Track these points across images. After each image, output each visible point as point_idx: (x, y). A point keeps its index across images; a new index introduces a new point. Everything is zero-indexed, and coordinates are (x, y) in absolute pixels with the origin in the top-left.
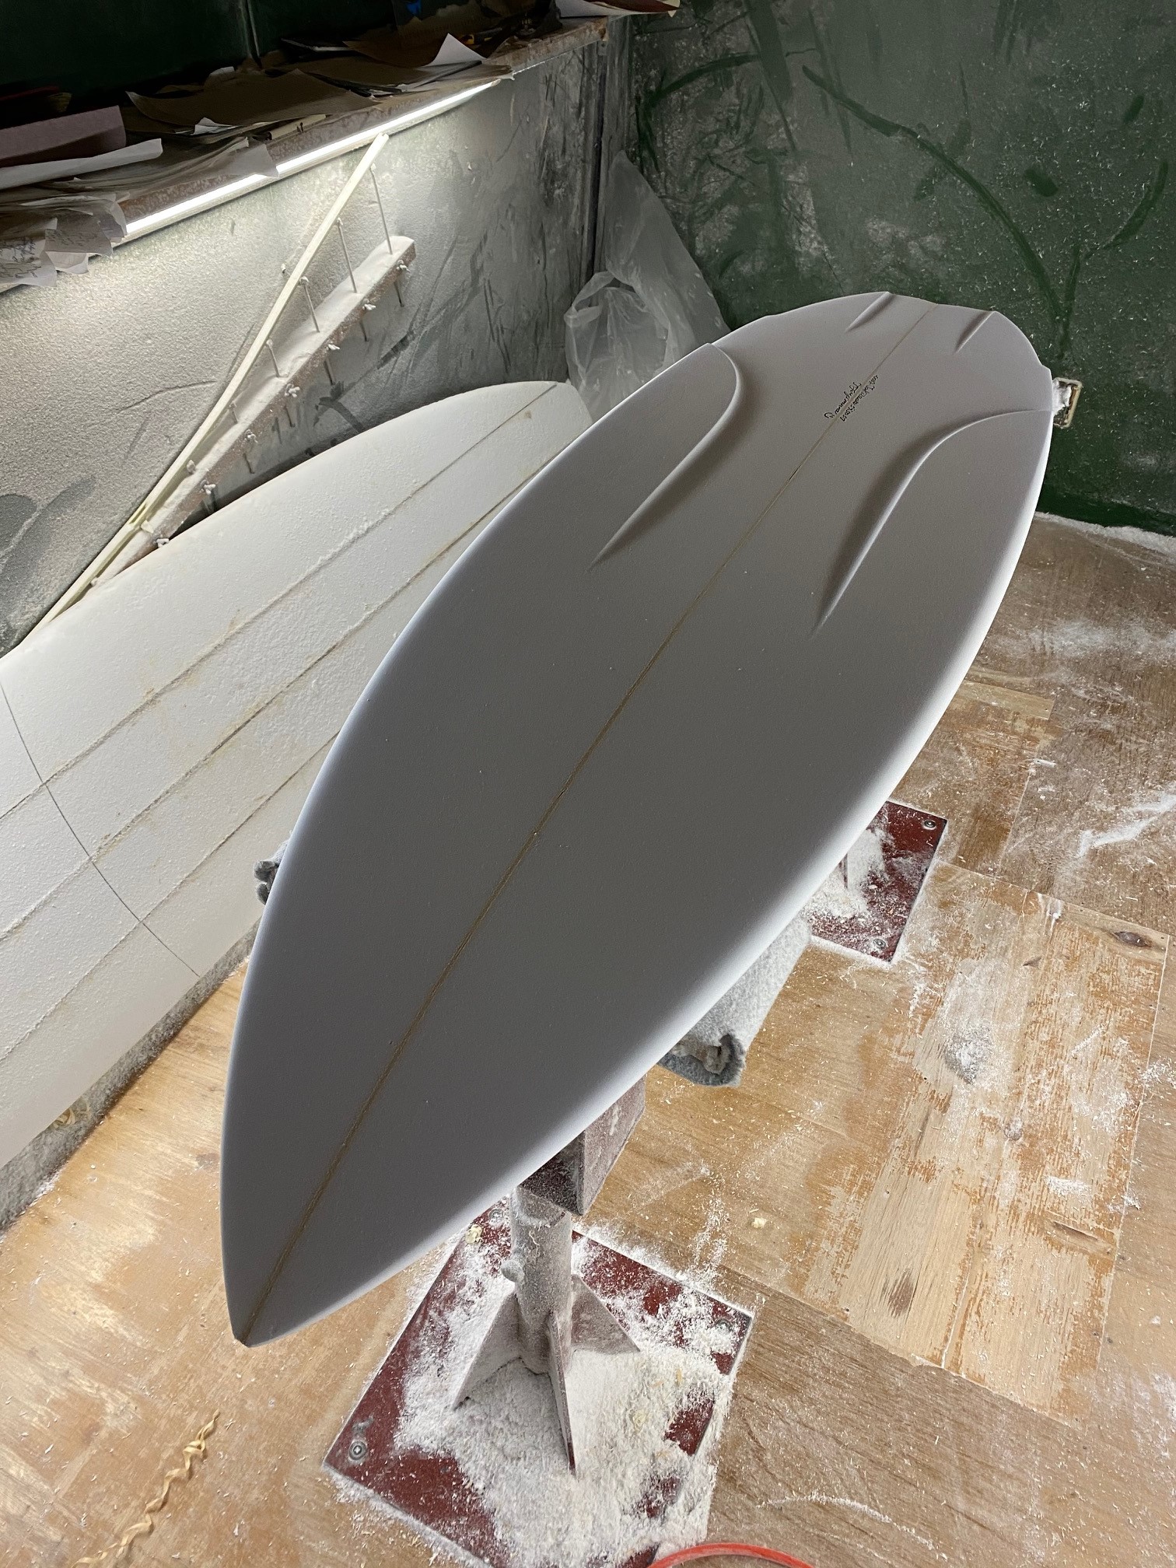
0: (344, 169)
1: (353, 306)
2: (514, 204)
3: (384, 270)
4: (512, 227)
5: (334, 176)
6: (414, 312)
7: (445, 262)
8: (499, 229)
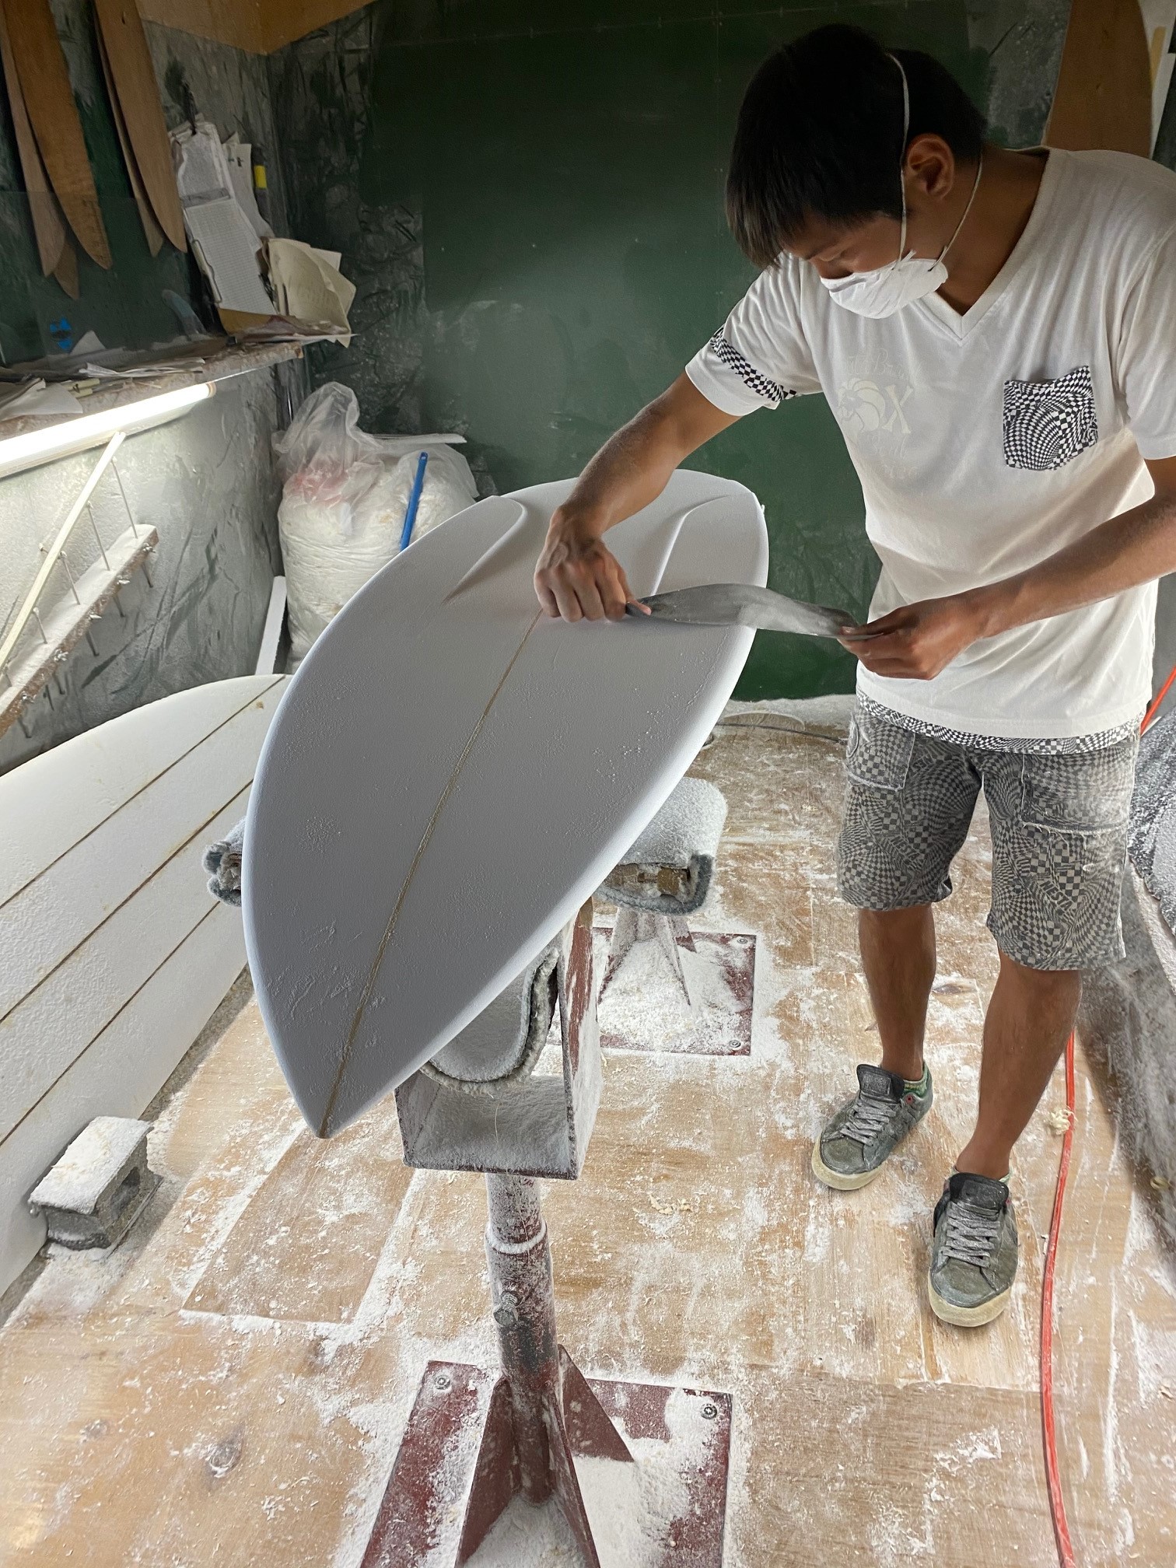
0: (86, 464)
1: (109, 582)
2: (237, 505)
3: (133, 551)
4: (238, 525)
5: (78, 470)
6: (162, 594)
7: (184, 549)
8: (227, 525)
